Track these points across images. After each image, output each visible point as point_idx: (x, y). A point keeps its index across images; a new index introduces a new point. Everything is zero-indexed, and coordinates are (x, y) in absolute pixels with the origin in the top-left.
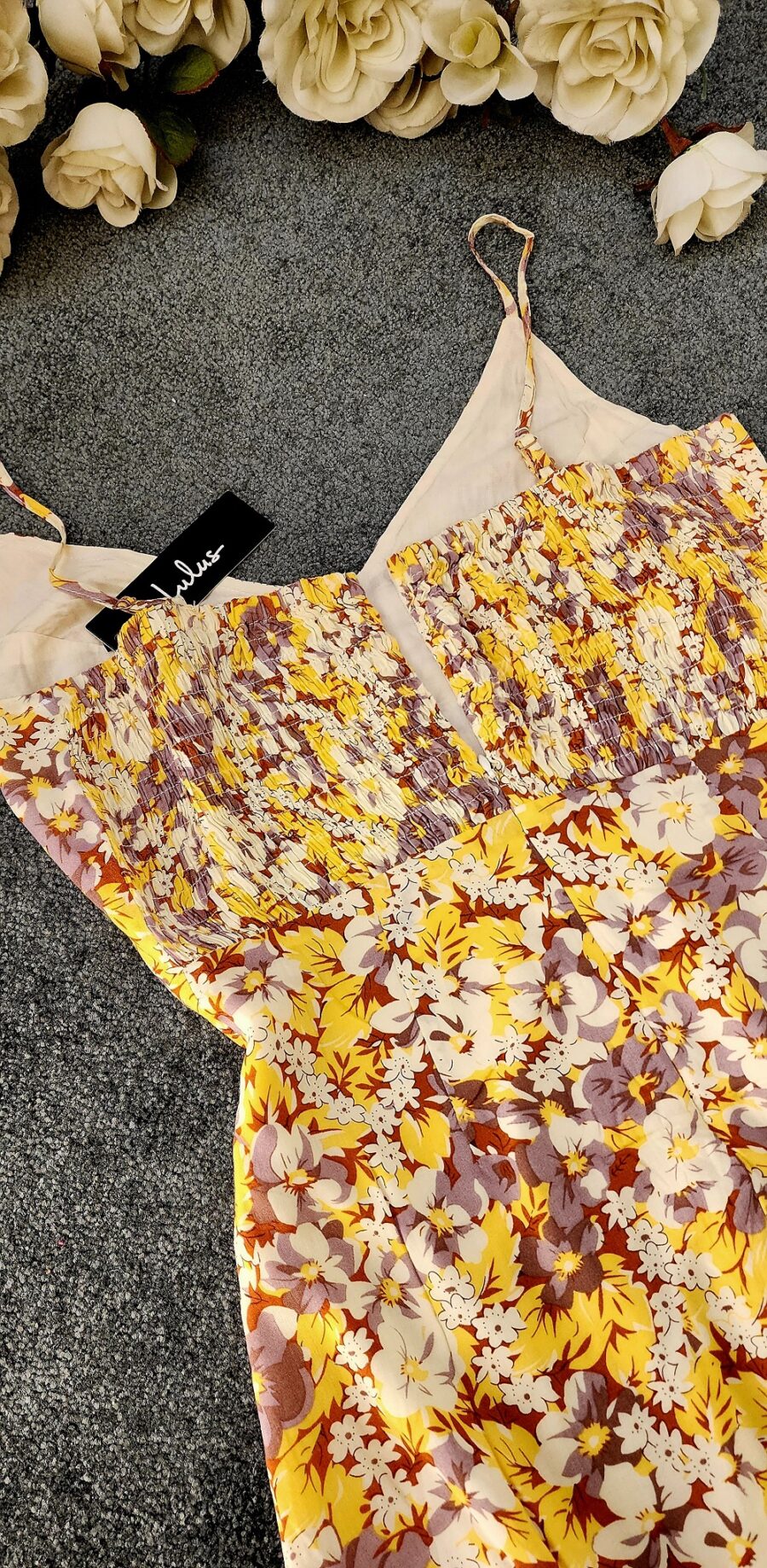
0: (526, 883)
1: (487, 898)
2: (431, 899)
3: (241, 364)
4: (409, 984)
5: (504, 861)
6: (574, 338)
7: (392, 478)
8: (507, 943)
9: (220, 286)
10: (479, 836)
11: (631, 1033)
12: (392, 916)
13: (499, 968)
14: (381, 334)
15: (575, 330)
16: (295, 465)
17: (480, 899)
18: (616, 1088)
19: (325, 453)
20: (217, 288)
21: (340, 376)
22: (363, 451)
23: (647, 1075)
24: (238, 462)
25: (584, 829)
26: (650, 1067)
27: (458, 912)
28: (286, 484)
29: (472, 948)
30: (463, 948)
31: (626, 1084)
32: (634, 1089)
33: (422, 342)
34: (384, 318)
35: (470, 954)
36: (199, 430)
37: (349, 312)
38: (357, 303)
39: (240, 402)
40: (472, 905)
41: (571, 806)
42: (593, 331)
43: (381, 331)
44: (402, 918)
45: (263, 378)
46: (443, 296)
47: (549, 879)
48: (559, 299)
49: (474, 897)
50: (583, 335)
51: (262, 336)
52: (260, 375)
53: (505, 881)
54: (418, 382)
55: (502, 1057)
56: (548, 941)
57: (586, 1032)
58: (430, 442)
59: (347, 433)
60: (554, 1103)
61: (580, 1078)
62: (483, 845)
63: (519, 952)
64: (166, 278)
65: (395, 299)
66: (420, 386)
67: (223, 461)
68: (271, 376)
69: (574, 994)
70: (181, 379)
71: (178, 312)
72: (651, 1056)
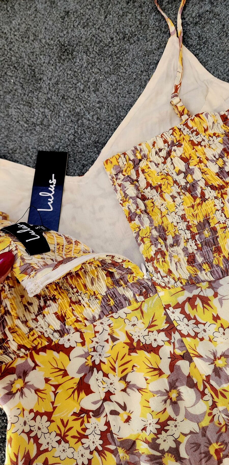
0: (163, 334)
1: (143, 340)
2: (114, 339)
3: (44, 63)
4: (100, 384)
5: (152, 322)
6: (204, 47)
7: (111, 118)
8: (151, 366)
9: (38, 25)
10: (140, 307)
11: (212, 420)
12: (94, 347)
13: (146, 380)
14: (110, 47)
15: (204, 43)
16: (66, 112)
17: (139, 341)
18: (203, 449)
19: (80, 106)
20: (36, 26)
21: (89, 68)
22: (98, 105)
23: (219, 443)
24: (39, 111)
25: (194, 307)
26: (221, 439)
27: (127, 347)
28: (61, 121)
29: (134, 366)
30: (129, 366)
31: (208, 447)
32: (212, 451)
33: (129, 50)
34: (112, 39)
35: (133, 369)
36: (22, 95)
37: (96, 36)
38: (100, 32)
39: (42, 81)
40: (135, 344)
41: (188, 294)
42: (213, 43)
43: (110, 45)
44: (99, 349)
45: (54, 70)
46: (141, 27)
47: (174, 333)
48: (197, 27)
49: (136, 340)
50: (208, 45)
51: (55, 49)
52: (52, 67)
53: (153, 332)
54: (127, 71)
55: (144, 429)
56: (172, 367)
57: (189, 416)
58: (130, 101)
59: (91, 96)
60: (170, 455)
61: (184, 440)
62: (142, 312)
63: (156, 372)
64: (13, 22)
65: (118, 29)
66: (127, 72)
67: (33, 110)
68: (58, 68)
69: (184, 396)
70: (16, 71)
71: (17, 38)
72: (221, 433)
